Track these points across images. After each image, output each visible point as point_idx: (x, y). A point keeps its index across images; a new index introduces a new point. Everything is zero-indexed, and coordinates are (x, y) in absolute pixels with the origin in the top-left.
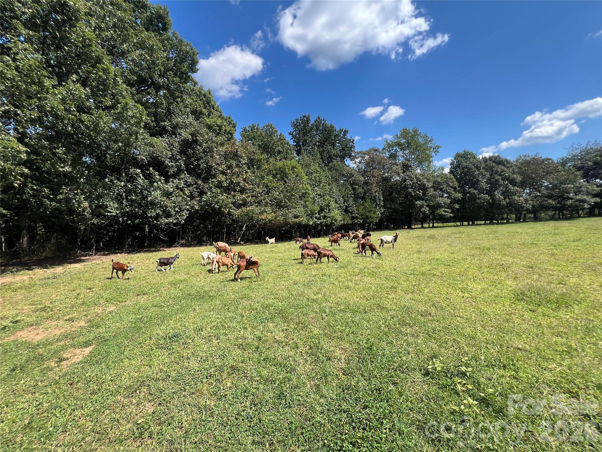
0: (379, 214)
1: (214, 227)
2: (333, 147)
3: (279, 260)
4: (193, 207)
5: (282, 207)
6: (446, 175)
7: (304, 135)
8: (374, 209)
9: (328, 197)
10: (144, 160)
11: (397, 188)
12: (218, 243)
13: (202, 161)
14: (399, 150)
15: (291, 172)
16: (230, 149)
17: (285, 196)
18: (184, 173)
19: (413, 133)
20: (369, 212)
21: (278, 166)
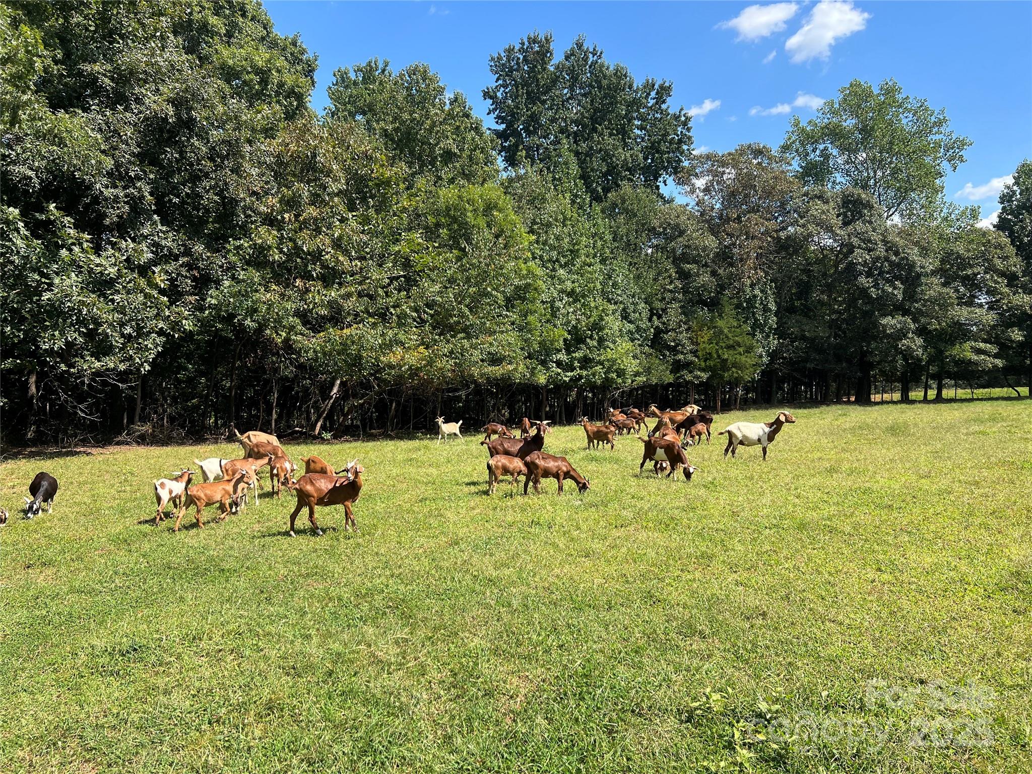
0: (761, 356)
1: (241, 388)
2: (624, 140)
3: (426, 484)
4: (177, 323)
5: (451, 328)
6: (984, 234)
7: (532, 98)
8: (748, 340)
9: (599, 300)
10: (31, 178)
11: (825, 275)
12: (251, 433)
13: (206, 184)
14: (835, 152)
15: (482, 222)
16: (293, 147)
17: (460, 297)
18: (150, 219)
19: (883, 98)
20: (729, 347)
21: (441, 204)
